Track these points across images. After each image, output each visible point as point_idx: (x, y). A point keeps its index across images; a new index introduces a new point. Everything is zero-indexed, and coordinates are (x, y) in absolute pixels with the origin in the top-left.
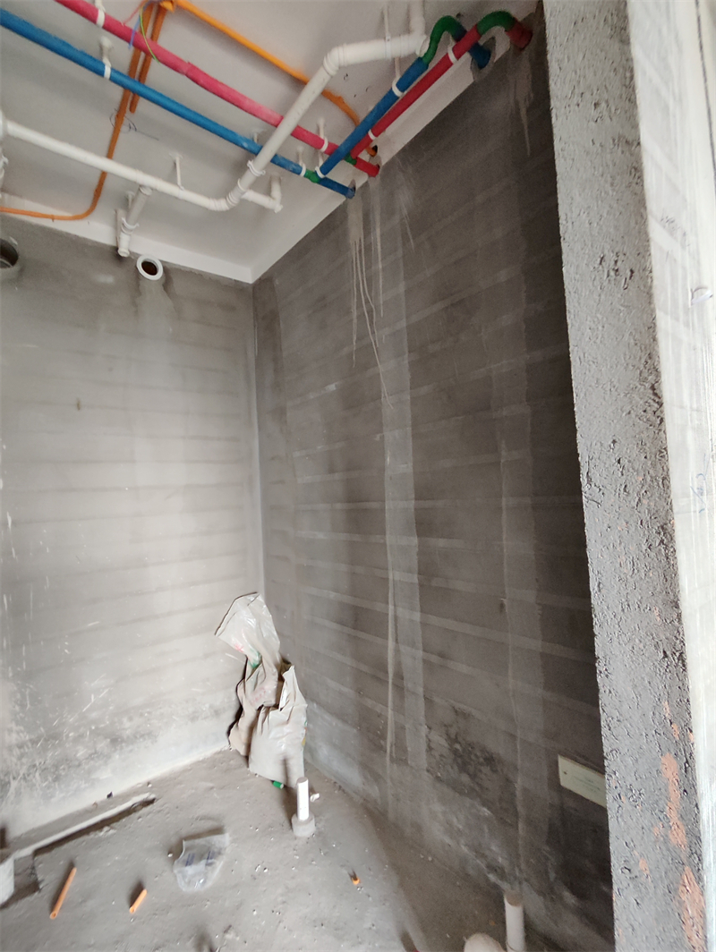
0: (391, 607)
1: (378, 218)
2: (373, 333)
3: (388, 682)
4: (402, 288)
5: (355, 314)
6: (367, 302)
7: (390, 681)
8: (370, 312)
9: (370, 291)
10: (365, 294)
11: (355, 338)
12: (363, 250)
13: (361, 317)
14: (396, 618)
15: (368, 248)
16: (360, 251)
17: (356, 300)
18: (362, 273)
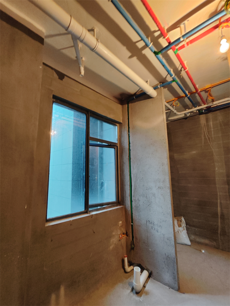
0: (219, 201)
1: (211, 120)
2: (210, 142)
3: (218, 217)
4: (220, 135)
5: (203, 138)
6: (207, 136)
7: (219, 217)
8: (209, 138)
9: (209, 134)
10: (207, 134)
11: (203, 143)
12: (206, 126)
13: (205, 139)
14: (221, 203)
15: (208, 126)
16: (205, 125)
17: (203, 135)
18: (206, 129)
